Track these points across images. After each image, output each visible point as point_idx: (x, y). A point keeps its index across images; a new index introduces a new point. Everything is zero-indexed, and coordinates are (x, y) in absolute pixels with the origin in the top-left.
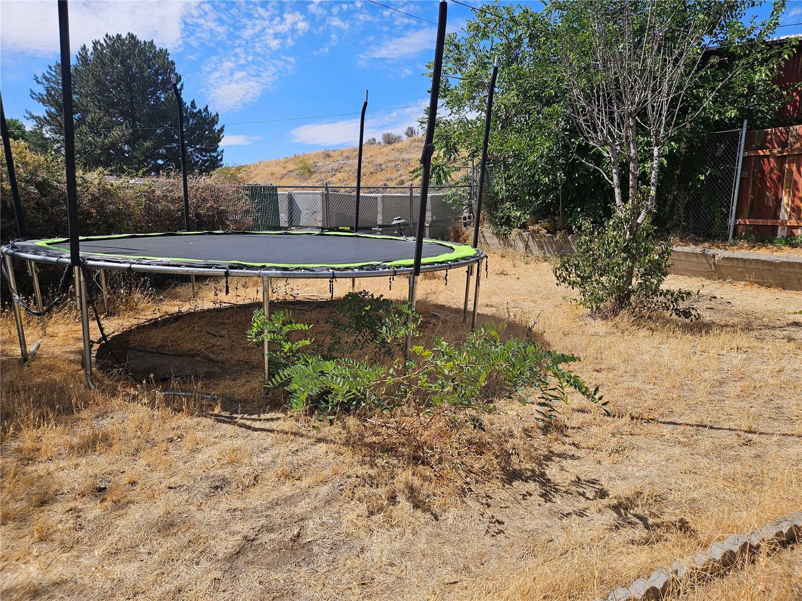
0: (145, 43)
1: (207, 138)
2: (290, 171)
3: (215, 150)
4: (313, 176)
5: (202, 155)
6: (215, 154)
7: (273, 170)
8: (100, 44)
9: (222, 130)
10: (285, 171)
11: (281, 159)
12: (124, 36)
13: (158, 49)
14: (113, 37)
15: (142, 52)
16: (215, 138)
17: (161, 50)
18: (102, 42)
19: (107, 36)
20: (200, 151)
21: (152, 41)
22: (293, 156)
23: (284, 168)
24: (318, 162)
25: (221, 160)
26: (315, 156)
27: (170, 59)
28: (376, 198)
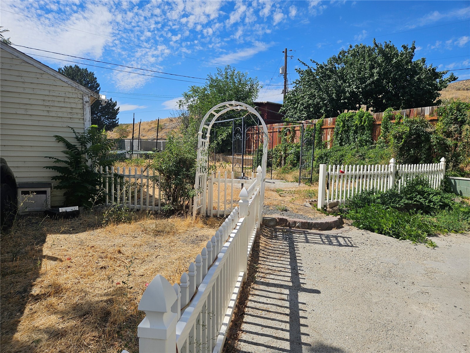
0: (83, 69)
1: (111, 113)
2: (153, 128)
3: (115, 118)
4: (163, 131)
5: (108, 120)
6: (115, 120)
7: (144, 127)
8: (62, 70)
9: (118, 109)
10: (150, 128)
11: (149, 121)
12: (73, 67)
13: (89, 72)
14: (68, 67)
15: (82, 74)
16: (115, 113)
17: (91, 73)
18: (63, 69)
19: (65, 67)
20: (108, 119)
21: (87, 69)
22: (155, 120)
23: (150, 126)
24: (166, 124)
25: (118, 123)
26: (166, 120)
27: (95, 77)
28: (161, 142)
